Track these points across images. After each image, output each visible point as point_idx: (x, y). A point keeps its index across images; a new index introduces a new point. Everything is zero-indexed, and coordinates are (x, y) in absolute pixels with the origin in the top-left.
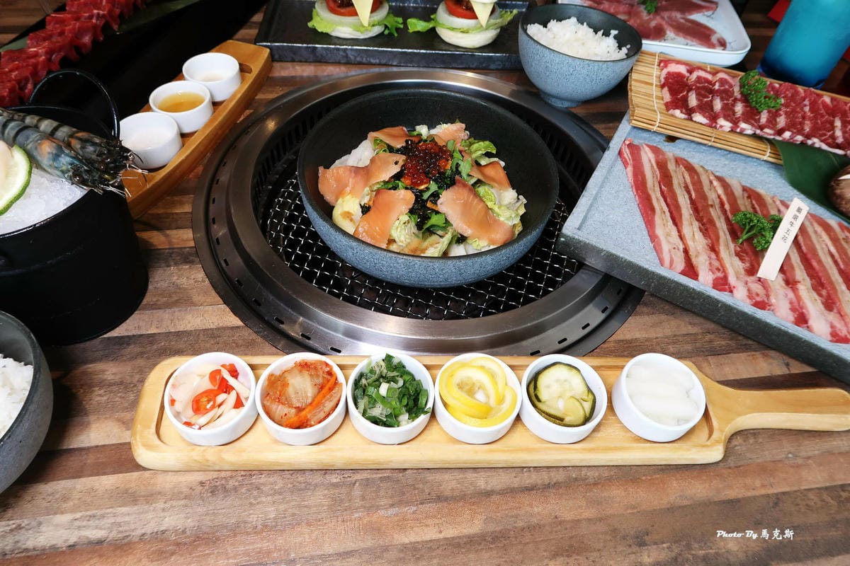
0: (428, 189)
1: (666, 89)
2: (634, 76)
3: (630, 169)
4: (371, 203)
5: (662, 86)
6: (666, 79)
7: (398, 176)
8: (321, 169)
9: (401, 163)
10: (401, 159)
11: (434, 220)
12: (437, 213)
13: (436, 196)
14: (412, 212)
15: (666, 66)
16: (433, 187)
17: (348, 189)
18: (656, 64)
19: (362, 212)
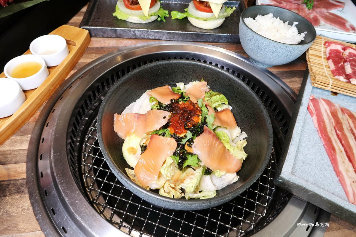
0: (185, 136)
1: (331, 61)
2: (310, 52)
3: (315, 117)
4: (147, 144)
5: (328, 59)
6: (330, 53)
7: (165, 127)
8: (116, 115)
9: (168, 118)
10: (168, 114)
11: (190, 161)
12: (192, 154)
13: (191, 141)
14: (175, 154)
15: (329, 46)
16: (189, 135)
17: (133, 130)
18: (323, 44)
19: (142, 150)
